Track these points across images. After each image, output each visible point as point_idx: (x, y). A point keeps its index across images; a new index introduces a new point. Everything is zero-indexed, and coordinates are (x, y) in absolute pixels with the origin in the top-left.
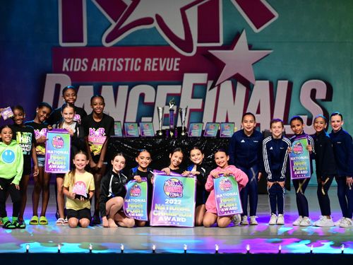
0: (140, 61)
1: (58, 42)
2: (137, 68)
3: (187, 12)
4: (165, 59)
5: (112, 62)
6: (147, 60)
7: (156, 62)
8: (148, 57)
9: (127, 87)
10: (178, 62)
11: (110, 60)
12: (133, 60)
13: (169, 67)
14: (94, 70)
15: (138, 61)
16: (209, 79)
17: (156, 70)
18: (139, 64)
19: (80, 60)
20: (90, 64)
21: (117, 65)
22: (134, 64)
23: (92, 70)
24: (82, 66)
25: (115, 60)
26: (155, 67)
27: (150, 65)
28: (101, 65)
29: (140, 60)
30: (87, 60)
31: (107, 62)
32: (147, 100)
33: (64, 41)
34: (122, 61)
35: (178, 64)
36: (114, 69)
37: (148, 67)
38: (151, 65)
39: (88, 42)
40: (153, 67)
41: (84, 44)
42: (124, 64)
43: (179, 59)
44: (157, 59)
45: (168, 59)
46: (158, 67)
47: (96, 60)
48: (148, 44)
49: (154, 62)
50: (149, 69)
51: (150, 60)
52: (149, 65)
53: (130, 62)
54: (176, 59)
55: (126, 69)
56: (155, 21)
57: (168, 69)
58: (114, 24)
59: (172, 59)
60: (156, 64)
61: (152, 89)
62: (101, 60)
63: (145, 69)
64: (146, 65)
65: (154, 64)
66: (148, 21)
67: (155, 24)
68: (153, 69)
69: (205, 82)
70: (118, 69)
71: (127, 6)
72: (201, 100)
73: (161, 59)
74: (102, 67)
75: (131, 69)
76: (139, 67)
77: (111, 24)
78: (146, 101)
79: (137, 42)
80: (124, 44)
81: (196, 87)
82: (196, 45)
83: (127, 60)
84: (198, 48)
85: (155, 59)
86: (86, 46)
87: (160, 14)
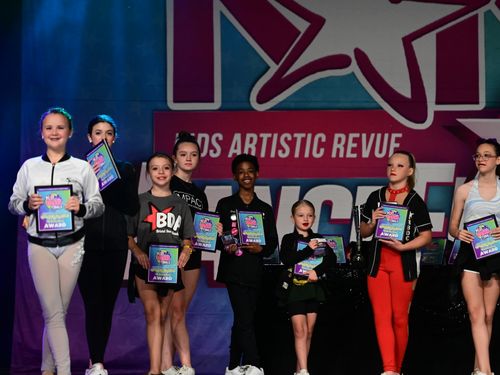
0: (324, 140)
1: (166, 101)
2: (318, 152)
3: (415, 44)
4: (373, 135)
5: (270, 141)
6: (337, 136)
7: (355, 140)
8: (338, 132)
9: (297, 189)
10: (397, 140)
11: (265, 136)
12: (310, 136)
13: (380, 152)
14: (234, 154)
15: (320, 139)
16: (458, 173)
17: (355, 156)
18: (321, 144)
19: (206, 136)
20: (226, 145)
21: (279, 146)
22: (311, 146)
23: (230, 155)
24: (211, 147)
25: (276, 136)
26: (354, 150)
27: (343, 146)
28: (247, 145)
29: (323, 136)
30: (221, 137)
31: (260, 140)
32: (335, 215)
33: (176, 100)
34: (290, 138)
35: (398, 145)
36: (273, 155)
37: (338, 150)
38: (346, 146)
39: (223, 101)
40: (349, 150)
41: (216, 105)
42: (292, 144)
43: (400, 135)
44: (357, 135)
45: (379, 136)
46: (358, 150)
47: (237, 137)
48: (340, 105)
49: (350, 140)
50: (341, 155)
51: (343, 136)
52: (341, 147)
53: (304, 141)
54: (394, 136)
55: (297, 155)
56: (354, 62)
57: (377, 154)
58: (274, 68)
59: (386, 135)
60: (355, 145)
61: (347, 193)
62: (249, 136)
63: (334, 155)
64: (336, 146)
65: (351, 145)
66: (340, 61)
67: (354, 67)
68: (349, 155)
69: (451, 180)
70: (281, 154)
71: (300, 33)
72: (442, 215)
73: (364, 136)
74: (250, 150)
75: (307, 155)
76: (322, 150)
77: (268, 68)
78: (333, 217)
79: (317, 101)
80: (293, 105)
81: (432, 189)
82: (432, 108)
83: (299, 136)
84: (437, 114)
85: (352, 136)
86: (219, 110)
87: (363, 50)
